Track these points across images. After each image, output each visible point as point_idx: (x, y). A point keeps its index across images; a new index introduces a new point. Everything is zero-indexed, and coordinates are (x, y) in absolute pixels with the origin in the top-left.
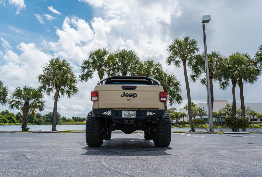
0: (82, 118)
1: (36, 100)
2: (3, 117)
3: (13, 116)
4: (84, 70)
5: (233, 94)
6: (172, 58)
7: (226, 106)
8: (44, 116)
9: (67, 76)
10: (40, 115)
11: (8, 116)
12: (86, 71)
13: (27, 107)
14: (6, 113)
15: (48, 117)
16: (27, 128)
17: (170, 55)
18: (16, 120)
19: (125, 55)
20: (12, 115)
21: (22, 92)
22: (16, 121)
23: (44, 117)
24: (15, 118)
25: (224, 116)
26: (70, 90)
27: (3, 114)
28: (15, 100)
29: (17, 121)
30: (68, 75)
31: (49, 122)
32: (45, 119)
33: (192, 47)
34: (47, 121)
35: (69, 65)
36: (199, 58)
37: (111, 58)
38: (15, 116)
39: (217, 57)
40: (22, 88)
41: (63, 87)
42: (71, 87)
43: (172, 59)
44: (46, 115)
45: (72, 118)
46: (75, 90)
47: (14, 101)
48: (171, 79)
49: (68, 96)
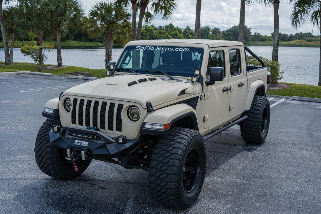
0: (289, 35)
2: (166, 34)
3: (178, 33)
8: (224, 31)
10: (219, 30)
11: (173, 33)
14: (170, 28)
15: (230, 33)
20: (178, 31)
23: (225, 34)
24: (182, 35)
27: (166, 30)
32: (225, 37)
38: (183, 32)
44: (227, 31)
45: (271, 35)
49: (165, 15)
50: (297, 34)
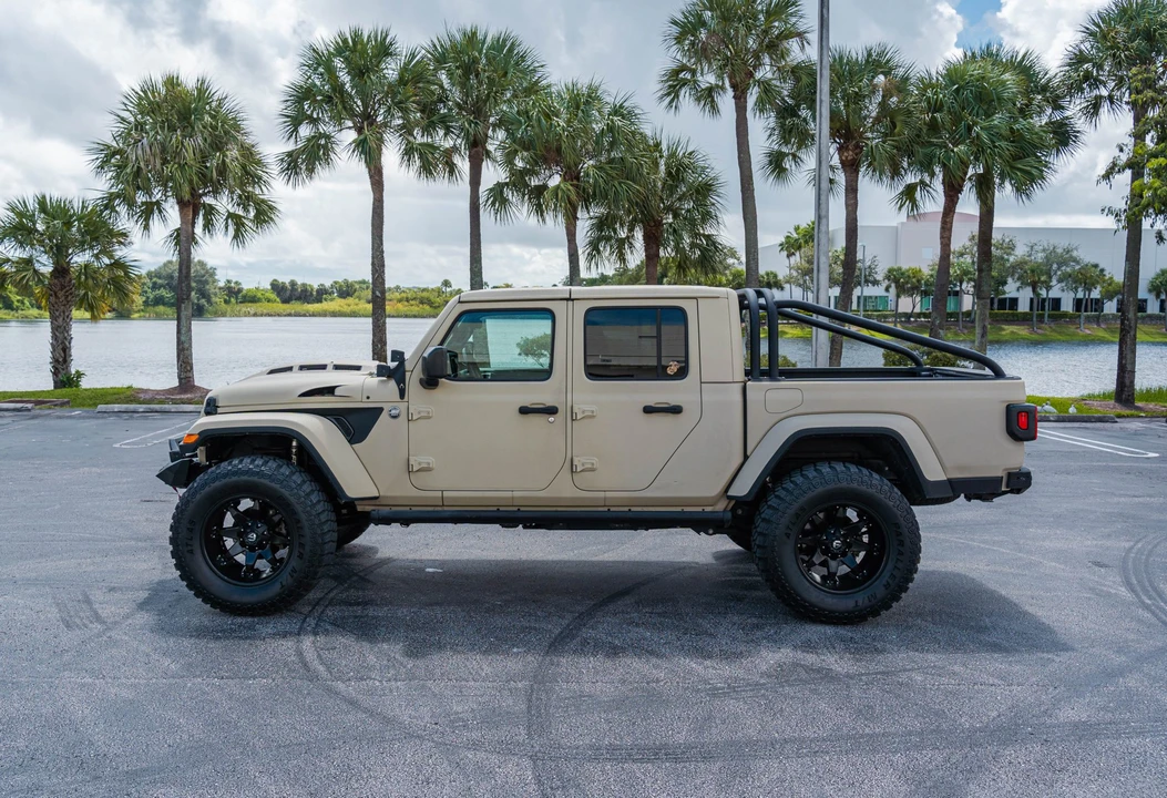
0: (316, 287)
1: (100, 252)
4: (296, 130)
5: (942, 237)
6: (689, 76)
7: (968, 244)
9: (224, 161)
12: (305, 131)
13: (63, 287)
15: (160, 281)
16: (73, 372)
17: (678, 57)
18: (19, 298)
19: (476, 61)
21: (34, 223)
22: (18, 301)
23: (143, 284)
25: (955, 285)
26: (241, 213)
28: (10, 256)
29: (23, 303)
30: (227, 156)
31: (164, 304)
32: (146, 292)
33: (776, 24)
34: (159, 301)
35: (227, 105)
36: (805, 80)
37: (414, 75)
39: (885, 74)
40: (32, 205)
41: (208, 200)
42: (246, 200)
43: (684, 83)
44: (150, 274)
45: (269, 287)
46: (264, 214)
47: (8, 260)
48: (679, 169)
49: (236, 237)
50: (335, 283)
